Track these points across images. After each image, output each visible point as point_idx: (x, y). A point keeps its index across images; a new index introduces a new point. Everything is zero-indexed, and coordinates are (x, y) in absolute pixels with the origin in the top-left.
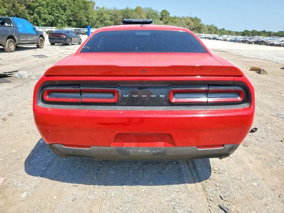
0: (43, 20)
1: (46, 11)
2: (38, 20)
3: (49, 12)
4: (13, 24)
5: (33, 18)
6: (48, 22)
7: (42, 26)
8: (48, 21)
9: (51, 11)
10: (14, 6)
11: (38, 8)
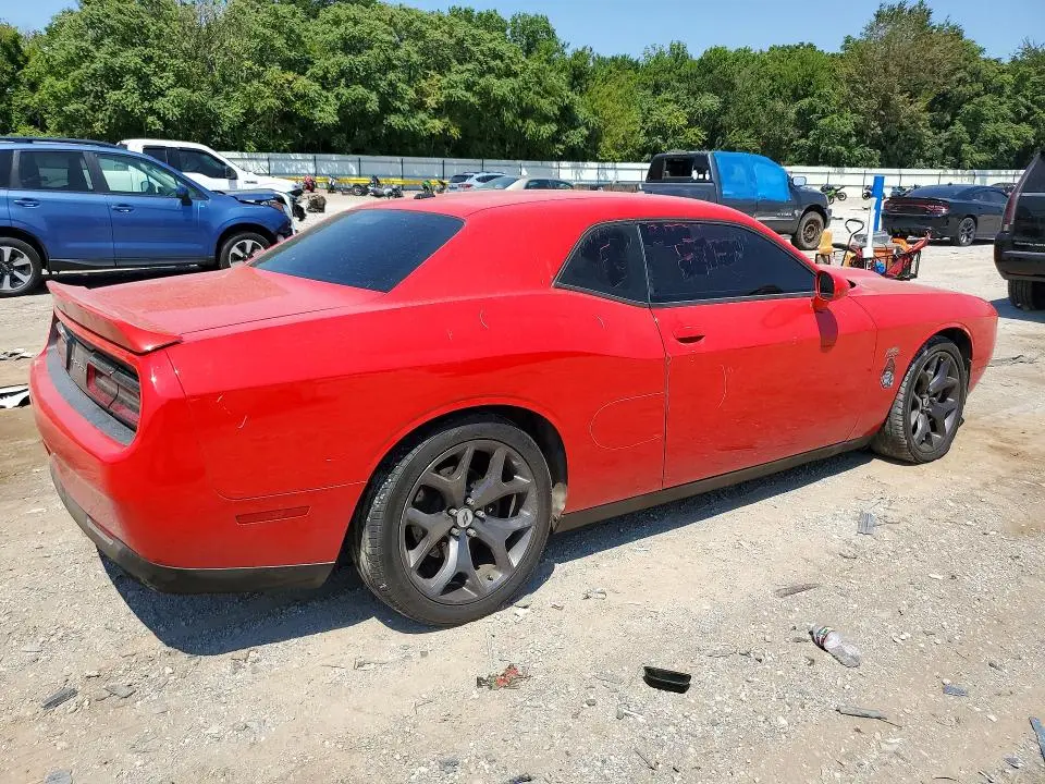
0: (985, 144)
1: (1005, 109)
2: (964, 146)
3: (1018, 114)
4: (710, 173)
5: (946, 140)
6: (1006, 151)
7: (975, 166)
8: (1002, 147)
9: (1028, 108)
10: (886, 103)
11: (976, 100)
